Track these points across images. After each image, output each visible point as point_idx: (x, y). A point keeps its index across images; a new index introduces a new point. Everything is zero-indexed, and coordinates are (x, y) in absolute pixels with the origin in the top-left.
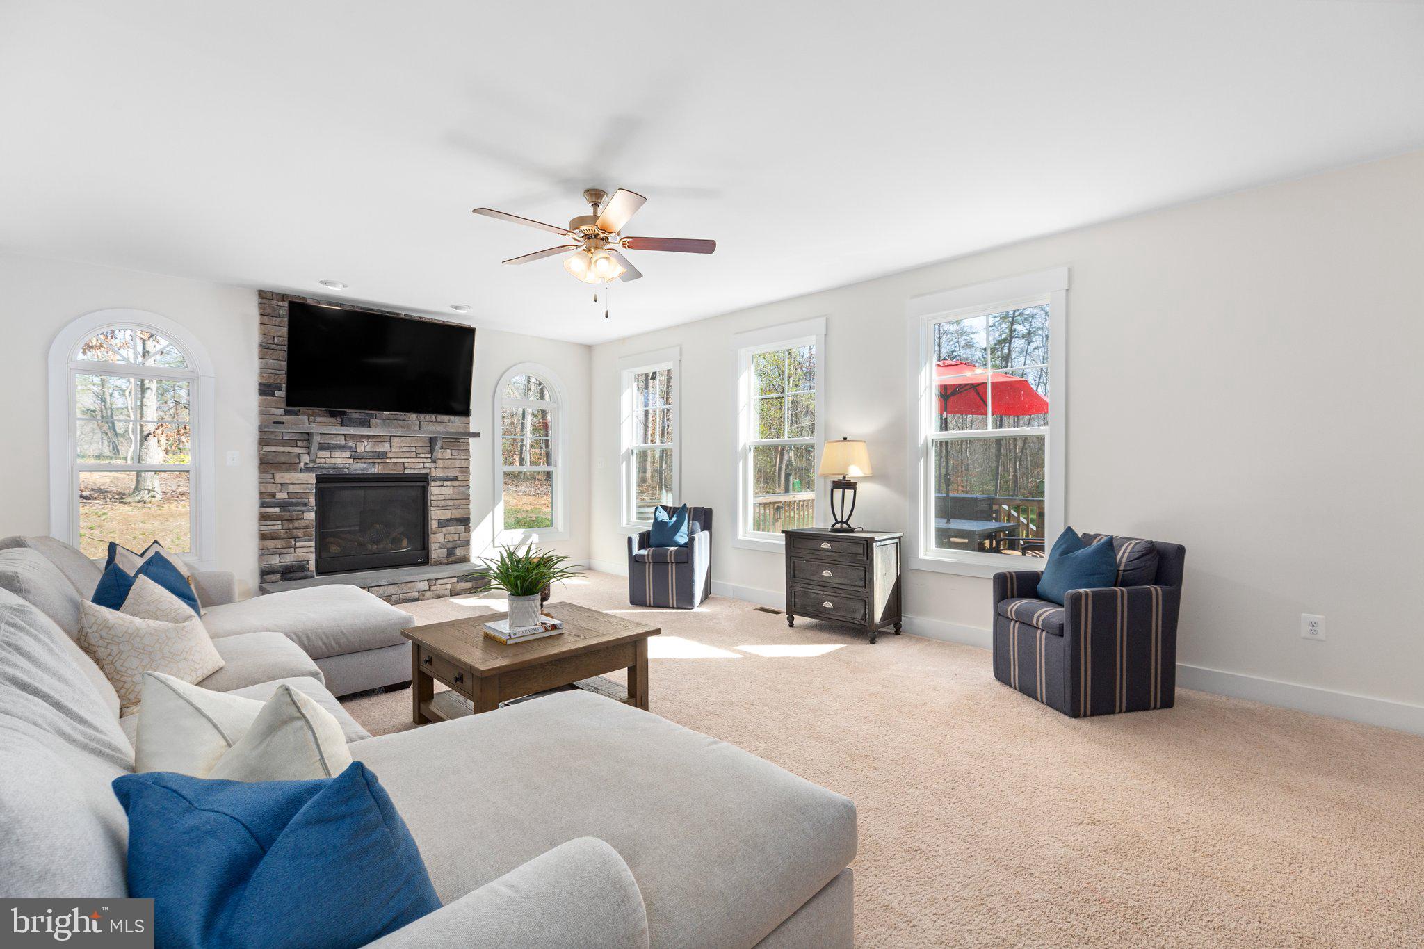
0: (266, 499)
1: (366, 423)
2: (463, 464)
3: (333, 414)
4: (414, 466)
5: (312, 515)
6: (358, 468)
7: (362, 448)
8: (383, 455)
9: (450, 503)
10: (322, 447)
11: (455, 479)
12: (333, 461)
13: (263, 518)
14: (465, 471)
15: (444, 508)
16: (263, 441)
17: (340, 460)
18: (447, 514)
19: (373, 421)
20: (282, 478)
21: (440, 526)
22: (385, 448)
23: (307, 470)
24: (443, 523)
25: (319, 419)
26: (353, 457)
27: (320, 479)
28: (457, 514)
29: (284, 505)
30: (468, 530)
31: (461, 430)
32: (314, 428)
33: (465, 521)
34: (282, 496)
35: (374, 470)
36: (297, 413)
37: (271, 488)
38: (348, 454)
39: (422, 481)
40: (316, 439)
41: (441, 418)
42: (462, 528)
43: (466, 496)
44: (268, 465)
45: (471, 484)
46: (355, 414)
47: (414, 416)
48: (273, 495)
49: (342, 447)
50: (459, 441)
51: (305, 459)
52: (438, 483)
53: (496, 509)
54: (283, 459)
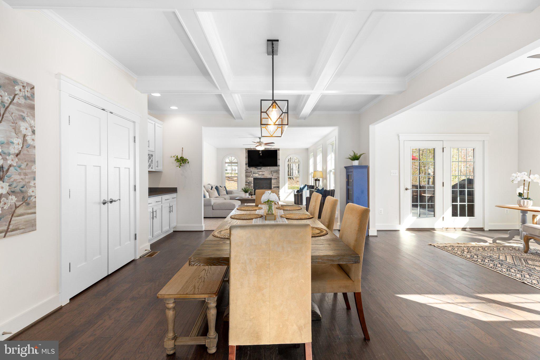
0: (246, 182)
1: (261, 169)
2: (278, 176)
3: (255, 168)
4: (269, 176)
5: (253, 185)
6: (260, 177)
7: (260, 173)
8: (264, 174)
9: (276, 183)
10: (254, 173)
11: (277, 179)
12: (256, 176)
13: (246, 185)
14: (279, 177)
15: (274, 184)
16: (246, 173)
17: (257, 176)
18: (275, 186)
19: (262, 169)
20: (248, 178)
21: (274, 188)
22: (264, 173)
23: (252, 177)
24: (274, 187)
25: (254, 168)
26: (259, 175)
27: (254, 179)
28: (277, 186)
29: (248, 183)
30: (279, 189)
31: (278, 169)
32: (252, 170)
33: (278, 187)
34: (248, 181)
35: (262, 177)
36: (250, 168)
37: (247, 180)
38: (258, 174)
39: (271, 179)
40: (252, 172)
41: (274, 167)
42: (278, 188)
43: (279, 182)
44: (247, 176)
45: (280, 180)
46: (259, 168)
47: (269, 167)
48: (247, 181)
49: (257, 173)
50: (278, 172)
51: (252, 175)
52: (273, 180)
53: (285, 185)
54: (248, 175)
